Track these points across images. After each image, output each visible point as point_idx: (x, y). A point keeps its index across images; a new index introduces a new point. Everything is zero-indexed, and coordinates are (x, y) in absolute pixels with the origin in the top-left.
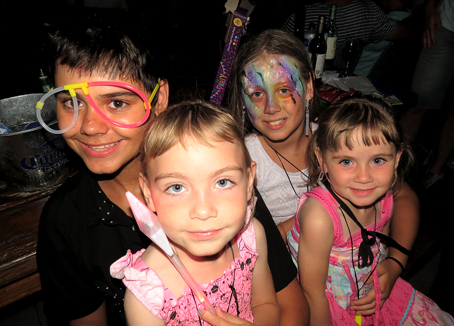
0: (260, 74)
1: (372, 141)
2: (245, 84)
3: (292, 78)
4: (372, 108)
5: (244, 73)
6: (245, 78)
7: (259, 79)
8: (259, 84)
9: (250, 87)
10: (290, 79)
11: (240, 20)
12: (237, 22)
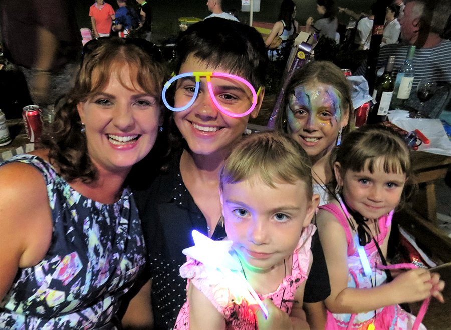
0: (308, 97)
1: (391, 169)
2: (292, 101)
3: (334, 105)
4: (395, 143)
5: (293, 93)
6: (294, 97)
7: (306, 100)
8: (305, 104)
9: (296, 105)
10: (333, 106)
11: (303, 54)
12: (301, 55)
